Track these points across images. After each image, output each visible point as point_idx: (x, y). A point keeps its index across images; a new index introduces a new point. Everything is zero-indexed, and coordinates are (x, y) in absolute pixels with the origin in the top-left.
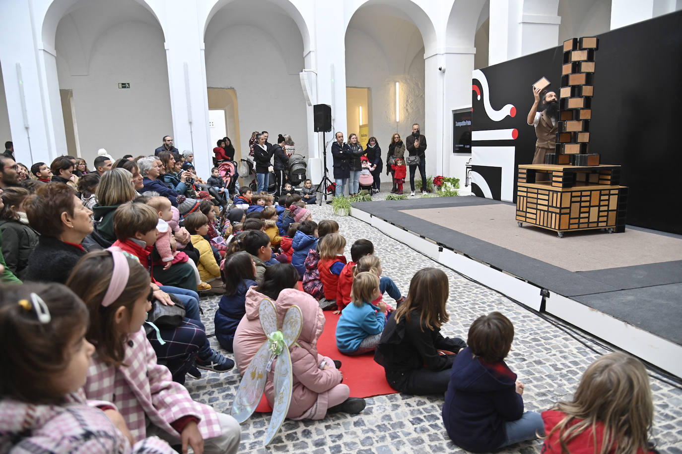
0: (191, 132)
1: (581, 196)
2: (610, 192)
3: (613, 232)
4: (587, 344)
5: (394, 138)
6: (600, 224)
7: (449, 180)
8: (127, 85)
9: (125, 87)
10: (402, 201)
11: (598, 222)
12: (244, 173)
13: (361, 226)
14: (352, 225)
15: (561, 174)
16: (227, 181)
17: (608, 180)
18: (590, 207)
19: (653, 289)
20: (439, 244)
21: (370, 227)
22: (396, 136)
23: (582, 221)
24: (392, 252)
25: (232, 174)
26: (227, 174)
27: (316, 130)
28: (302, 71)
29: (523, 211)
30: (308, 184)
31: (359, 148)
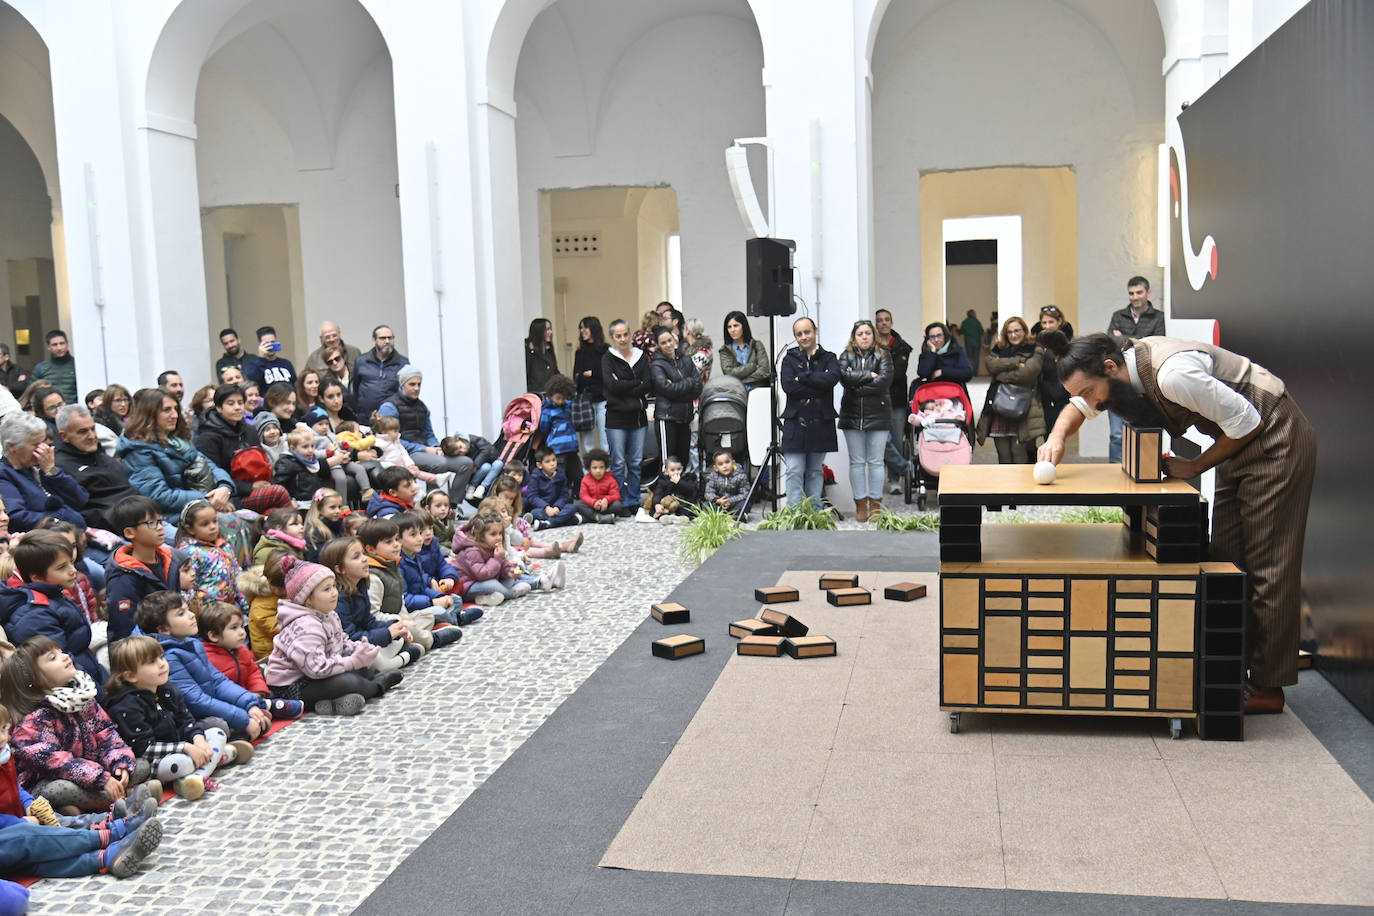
1: (1025, 594)
2: (1155, 587)
5: (1005, 333)
6: (1121, 701)
11: (1110, 691)
17: (1154, 541)
18: (1067, 633)
22: (1014, 326)
23: (1034, 680)
26: (524, 426)
28: (732, 144)
30: (721, 464)
31: (879, 362)
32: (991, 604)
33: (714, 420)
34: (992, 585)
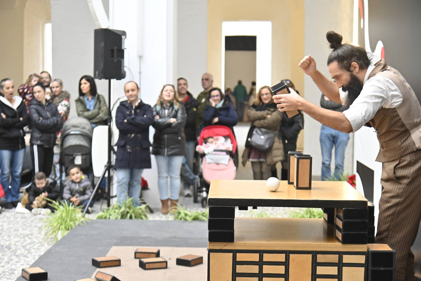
2: (340, 259)
5: (260, 95)
17: (340, 230)
22: (265, 91)
30: (73, 175)
31: (177, 112)
32: (240, 269)
33: (70, 146)
34: (240, 257)
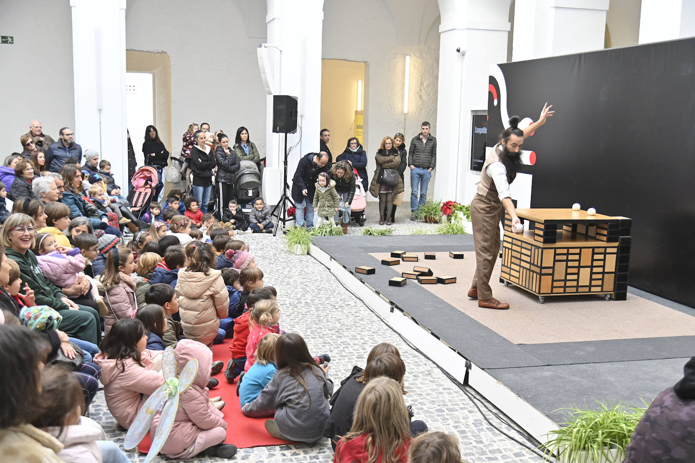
0: (100, 123)
1: (568, 254)
2: (605, 250)
3: (610, 299)
4: (487, 417)
5: (384, 144)
6: (593, 289)
7: (461, 209)
8: (10, 39)
9: (6, 42)
10: (383, 237)
11: (590, 286)
12: (174, 177)
13: (316, 271)
14: (306, 270)
15: (542, 227)
16: (146, 193)
17: (604, 235)
18: (579, 267)
19: (583, 367)
20: (392, 303)
21: (329, 273)
22: (389, 141)
23: (568, 284)
24: (340, 309)
25: (154, 185)
26: (146, 184)
27: (275, 131)
28: (260, 47)
29: (507, 267)
30: (257, 205)
32: (558, 258)
34: (558, 251)
